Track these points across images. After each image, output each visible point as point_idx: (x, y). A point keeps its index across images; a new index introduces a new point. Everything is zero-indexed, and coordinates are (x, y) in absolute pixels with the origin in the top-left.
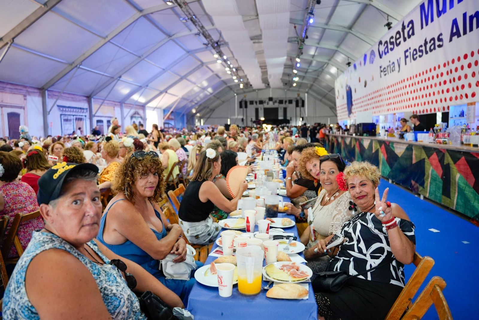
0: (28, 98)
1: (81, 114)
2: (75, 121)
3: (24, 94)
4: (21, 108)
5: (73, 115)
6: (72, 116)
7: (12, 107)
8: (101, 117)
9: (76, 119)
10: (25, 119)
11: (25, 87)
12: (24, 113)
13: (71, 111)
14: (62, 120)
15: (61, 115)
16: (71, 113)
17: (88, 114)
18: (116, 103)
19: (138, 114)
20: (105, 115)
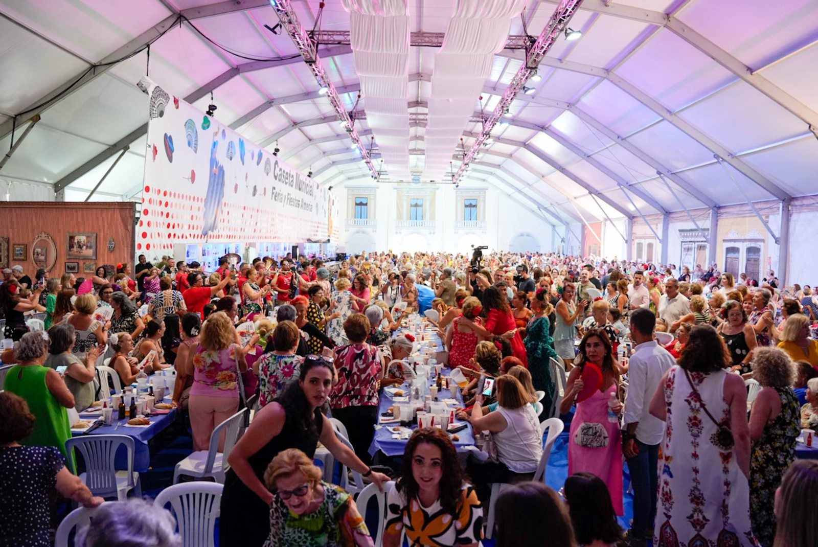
0: (659, 226)
2: (696, 249)
3: (656, 222)
8: (735, 241)
9: (698, 247)
13: (692, 236)
14: (683, 249)
15: (682, 242)
16: (692, 239)
20: (743, 238)
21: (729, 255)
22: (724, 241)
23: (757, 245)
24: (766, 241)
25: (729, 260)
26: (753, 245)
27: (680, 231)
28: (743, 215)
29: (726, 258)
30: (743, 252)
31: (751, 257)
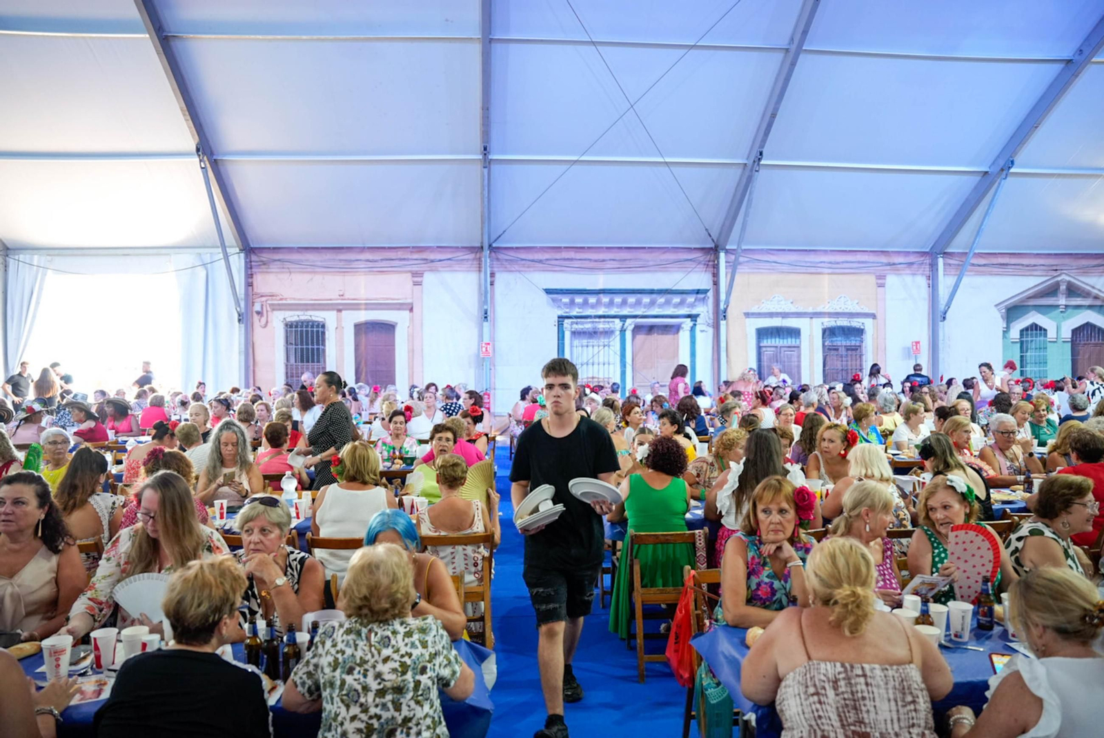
0: (429, 278)
1: (670, 311)
2: (629, 335)
3: (415, 268)
4: (400, 307)
5: (623, 318)
6: (617, 321)
7: (369, 306)
8: (785, 315)
9: (637, 329)
10: (411, 338)
11: (420, 249)
12: (412, 320)
13: (610, 304)
14: (567, 335)
15: (562, 318)
16: (613, 312)
17: (704, 311)
18: (912, 259)
19: (1072, 291)
20: (810, 310)
21: (765, 343)
22: (747, 315)
23: (856, 323)
24: (878, 316)
25: (768, 353)
26: (843, 322)
27: (549, 292)
28: (813, 270)
29: (759, 348)
30: (811, 337)
31: (839, 344)
